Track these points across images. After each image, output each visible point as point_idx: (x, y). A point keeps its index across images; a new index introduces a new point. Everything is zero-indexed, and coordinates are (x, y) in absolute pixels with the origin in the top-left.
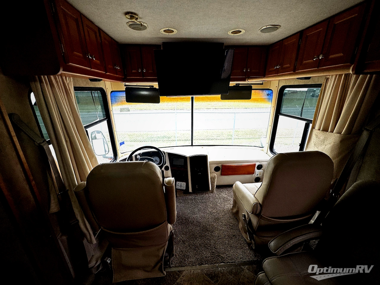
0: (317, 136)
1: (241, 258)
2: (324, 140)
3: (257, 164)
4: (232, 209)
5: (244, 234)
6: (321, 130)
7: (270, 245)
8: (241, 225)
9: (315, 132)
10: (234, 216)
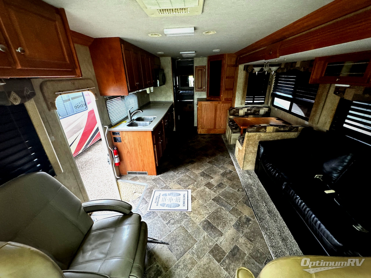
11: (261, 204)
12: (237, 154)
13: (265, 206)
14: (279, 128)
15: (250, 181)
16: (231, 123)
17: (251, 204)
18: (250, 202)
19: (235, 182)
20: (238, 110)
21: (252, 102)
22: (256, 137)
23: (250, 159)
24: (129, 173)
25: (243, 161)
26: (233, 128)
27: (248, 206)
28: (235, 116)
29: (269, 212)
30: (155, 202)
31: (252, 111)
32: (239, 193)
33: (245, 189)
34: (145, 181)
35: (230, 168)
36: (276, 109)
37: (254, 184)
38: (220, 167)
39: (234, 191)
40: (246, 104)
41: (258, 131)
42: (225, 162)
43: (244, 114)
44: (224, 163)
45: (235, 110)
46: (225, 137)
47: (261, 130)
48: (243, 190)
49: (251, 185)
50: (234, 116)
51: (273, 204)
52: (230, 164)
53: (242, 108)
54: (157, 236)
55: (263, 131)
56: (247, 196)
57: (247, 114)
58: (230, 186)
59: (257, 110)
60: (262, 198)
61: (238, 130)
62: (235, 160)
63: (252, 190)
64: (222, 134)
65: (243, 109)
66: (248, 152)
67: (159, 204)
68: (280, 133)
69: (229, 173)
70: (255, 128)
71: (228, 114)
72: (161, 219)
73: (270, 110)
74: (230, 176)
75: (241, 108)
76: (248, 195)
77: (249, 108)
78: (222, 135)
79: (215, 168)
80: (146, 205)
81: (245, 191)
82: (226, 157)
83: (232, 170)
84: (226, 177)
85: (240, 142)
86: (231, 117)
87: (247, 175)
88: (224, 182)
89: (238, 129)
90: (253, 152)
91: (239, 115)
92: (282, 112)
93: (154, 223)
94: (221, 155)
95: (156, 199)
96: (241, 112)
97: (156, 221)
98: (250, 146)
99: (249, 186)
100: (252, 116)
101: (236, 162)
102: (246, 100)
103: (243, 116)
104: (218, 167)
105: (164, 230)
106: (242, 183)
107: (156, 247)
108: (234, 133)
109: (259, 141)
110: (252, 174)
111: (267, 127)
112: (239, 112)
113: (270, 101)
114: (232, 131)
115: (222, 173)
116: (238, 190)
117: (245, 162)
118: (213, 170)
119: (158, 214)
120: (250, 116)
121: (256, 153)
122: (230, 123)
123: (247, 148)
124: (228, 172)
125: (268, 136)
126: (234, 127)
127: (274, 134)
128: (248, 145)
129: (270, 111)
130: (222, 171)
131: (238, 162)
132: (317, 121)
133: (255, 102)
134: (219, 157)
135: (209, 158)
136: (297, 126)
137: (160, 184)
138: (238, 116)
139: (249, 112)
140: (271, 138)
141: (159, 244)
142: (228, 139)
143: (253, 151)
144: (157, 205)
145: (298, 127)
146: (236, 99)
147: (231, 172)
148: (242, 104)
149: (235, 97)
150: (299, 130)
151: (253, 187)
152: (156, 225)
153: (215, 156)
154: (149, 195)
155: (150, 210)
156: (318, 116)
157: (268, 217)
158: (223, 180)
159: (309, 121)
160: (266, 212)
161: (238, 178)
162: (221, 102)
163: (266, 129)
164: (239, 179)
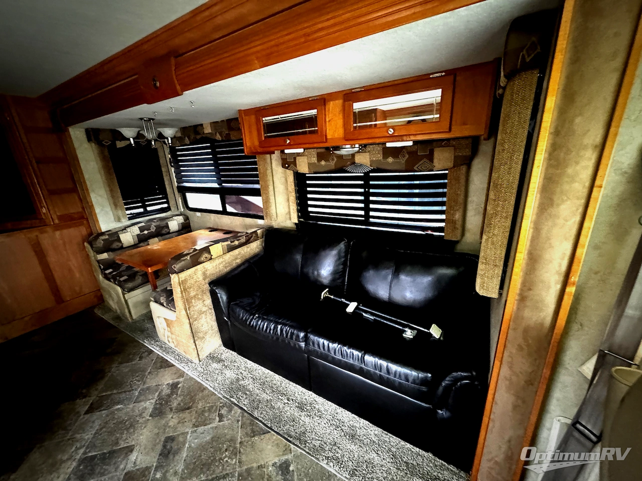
11: (279, 404)
12: (167, 333)
13: (287, 403)
14: (231, 242)
15: (230, 374)
16: (111, 270)
17: (263, 424)
18: (261, 421)
19: (200, 405)
20: (114, 236)
21: (141, 210)
22: (199, 277)
23: (205, 328)
25: (192, 341)
26: (122, 279)
27: (262, 437)
28: (113, 250)
29: (301, 407)
31: (153, 229)
32: (226, 422)
33: (232, 399)
35: (166, 379)
36: (198, 214)
37: (241, 373)
38: (138, 397)
39: (212, 428)
40: (130, 219)
41: (195, 262)
42: (144, 371)
43: (137, 239)
44: (143, 379)
45: (107, 237)
46: (109, 309)
47: (202, 259)
48: (230, 406)
49: (238, 380)
50: (111, 253)
51: (295, 384)
52: (161, 367)
53: (125, 229)
55: (206, 258)
56: (246, 414)
57: (142, 239)
58: (195, 426)
59: (163, 223)
60: (273, 391)
61: (139, 280)
62: (167, 350)
63: (244, 390)
64: (94, 307)
65: (128, 229)
66: (195, 316)
68: (236, 251)
69: (172, 393)
70: (188, 257)
71: (92, 253)
73: (187, 218)
74: (179, 399)
75: (123, 230)
76: (246, 409)
77: (143, 224)
78: (96, 311)
79: (122, 410)
81: (235, 404)
82: (141, 358)
83: (176, 381)
84: (171, 409)
85: (162, 304)
86: (105, 256)
87: (215, 365)
88: (175, 428)
89: (136, 278)
90: (204, 312)
91: (124, 246)
92: (213, 216)
94: (121, 363)
96: (127, 238)
98: (193, 301)
99: (236, 388)
100: (156, 239)
101: (173, 352)
102: (127, 209)
103: (135, 246)
104: (129, 399)
106: (216, 393)
108: (131, 290)
109: (207, 281)
110: (223, 357)
111: (210, 247)
112: (122, 240)
113: (180, 202)
114: (123, 289)
115: (155, 409)
116: (221, 417)
117: (197, 342)
118: (121, 422)
120: (151, 241)
121: (210, 309)
122: (107, 272)
123: (189, 308)
124: (169, 391)
125: (220, 264)
126: (126, 277)
127: (229, 256)
128: (188, 302)
129: (188, 221)
130: (149, 405)
131: (180, 350)
132: (275, 215)
133: (149, 209)
134: (118, 370)
135: (85, 397)
136: (254, 230)
138: (122, 248)
139: (146, 232)
140: (226, 267)
142: (119, 311)
143: (204, 309)
145: (256, 231)
146: (98, 210)
147: (174, 386)
148: (119, 220)
149: (91, 207)
150: (259, 236)
151: (242, 382)
153: (102, 378)
156: (273, 207)
157: (307, 420)
158: (166, 426)
159: (265, 218)
160: (297, 413)
161: (202, 389)
162: (48, 229)
163: (209, 252)
164: (205, 388)
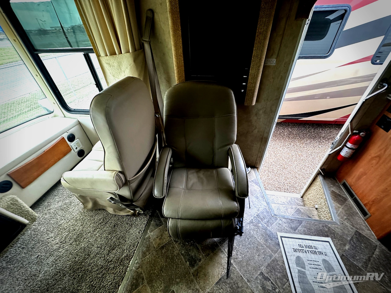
0: (109, 64)
1: (139, 233)
2: (119, 66)
3: (65, 136)
4: (85, 207)
5: (122, 212)
6: (108, 54)
7: (155, 195)
8: (110, 210)
9: (104, 59)
10: (94, 211)
24: (345, 185)
30: (300, 245)
34: (345, 217)
54: (239, 256)
67: (298, 254)
72: (269, 261)
80: (288, 229)
93: (259, 247)
95: (310, 247)
97: (262, 251)
105: (250, 268)
107: (222, 256)
119: (276, 255)
137: (354, 251)
141: (227, 259)
144: (295, 250)
152: (255, 251)
154: (313, 231)
155: (281, 237)
